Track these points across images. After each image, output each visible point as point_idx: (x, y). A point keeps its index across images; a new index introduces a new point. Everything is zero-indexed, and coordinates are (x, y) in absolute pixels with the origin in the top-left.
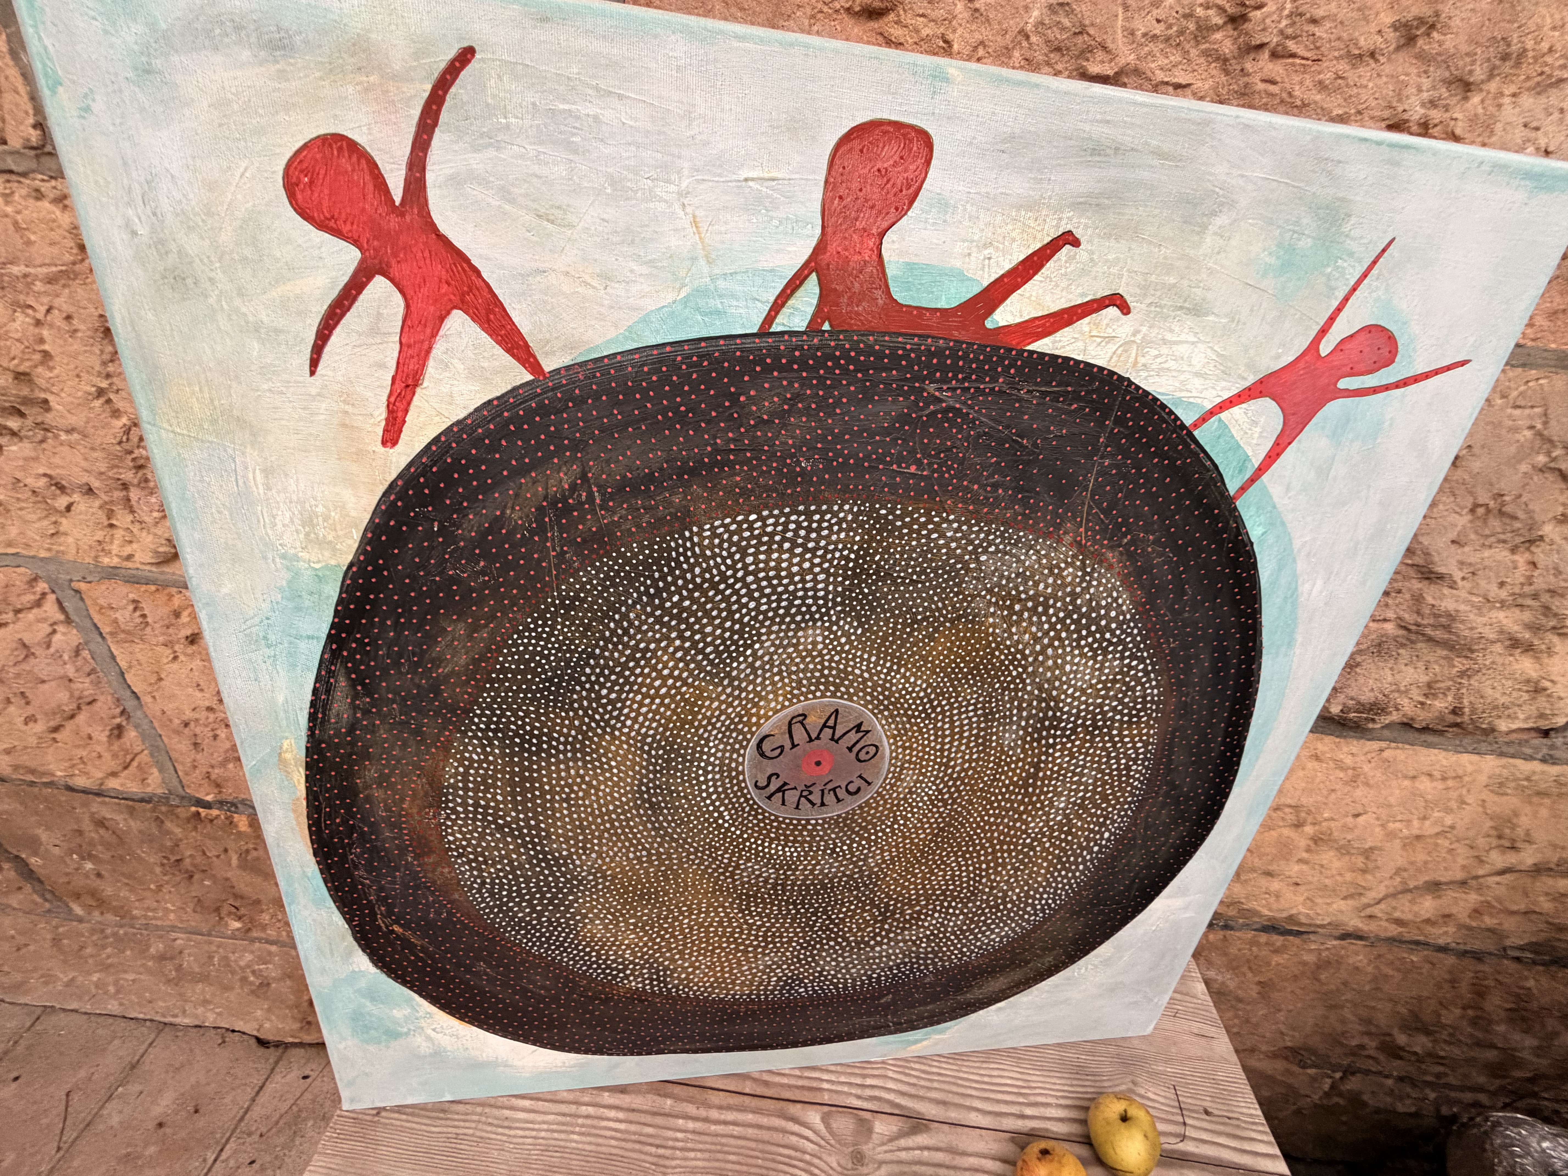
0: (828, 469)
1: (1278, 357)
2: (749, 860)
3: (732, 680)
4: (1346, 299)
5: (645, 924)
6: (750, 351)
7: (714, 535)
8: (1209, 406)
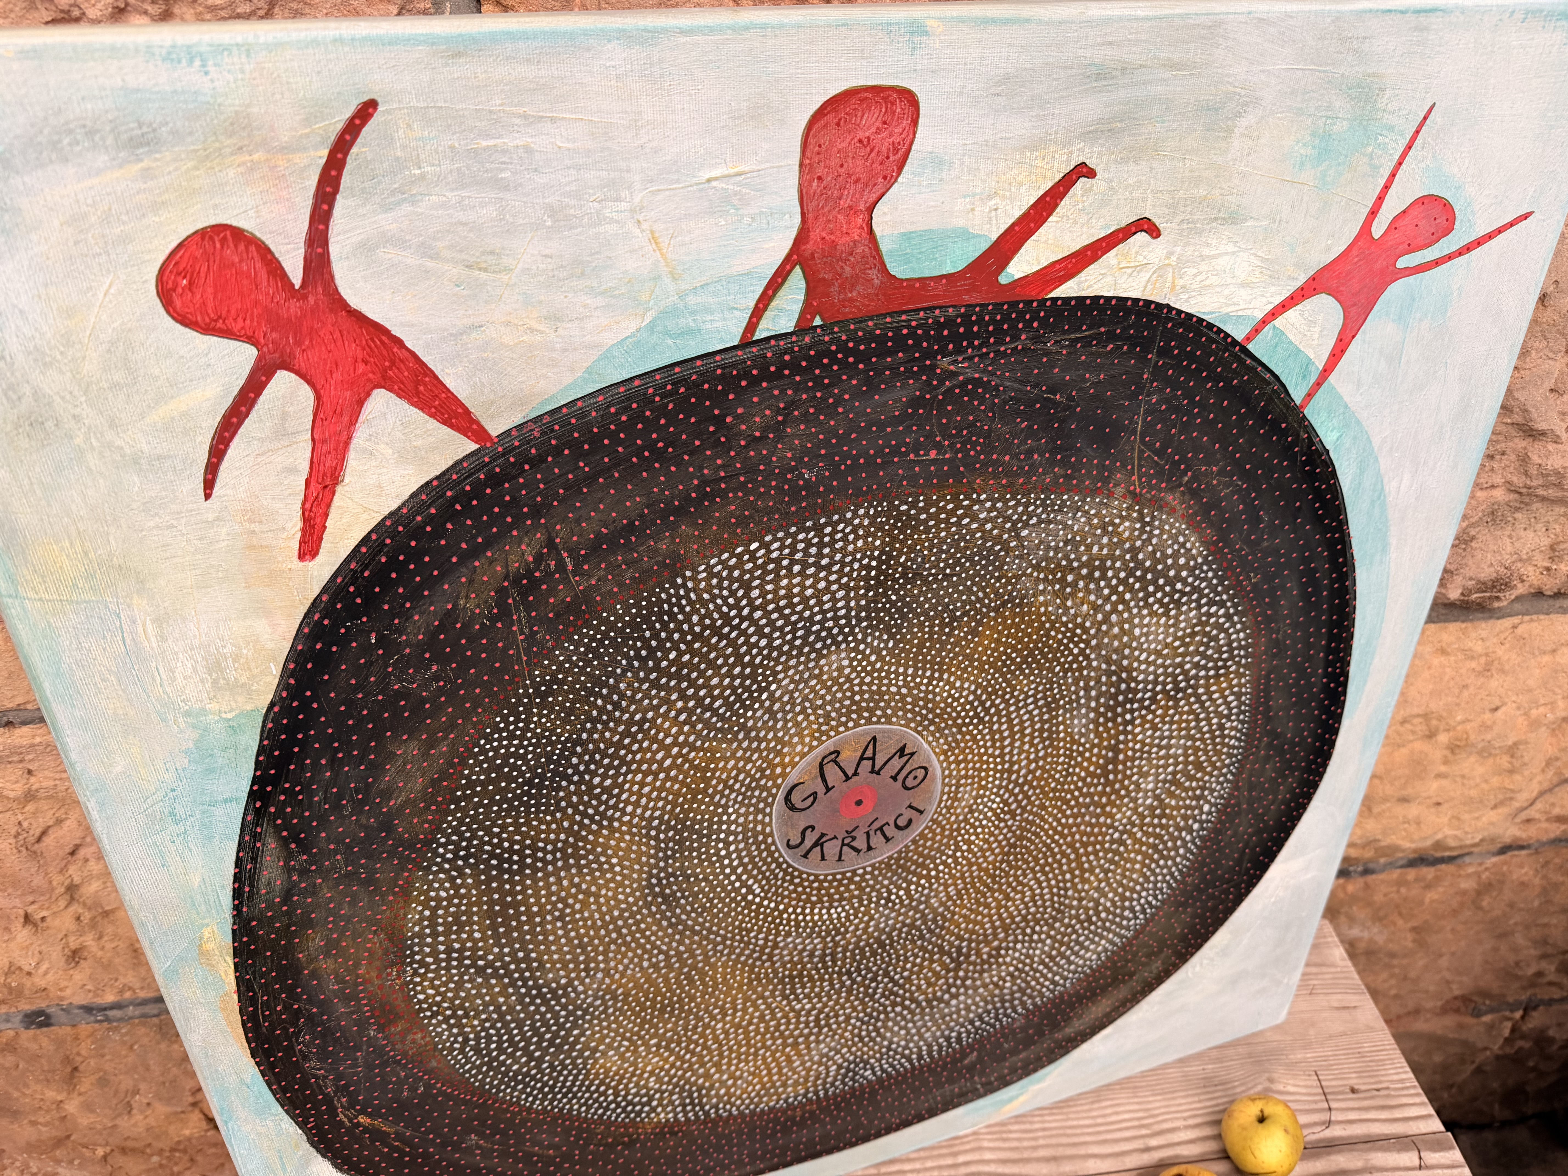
0: (836, 472)
1: (1328, 249)
2: (788, 934)
3: (748, 731)
4: (1393, 175)
5: (670, 1041)
6: (733, 365)
7: (711, 575)
8: (1260, 315)
